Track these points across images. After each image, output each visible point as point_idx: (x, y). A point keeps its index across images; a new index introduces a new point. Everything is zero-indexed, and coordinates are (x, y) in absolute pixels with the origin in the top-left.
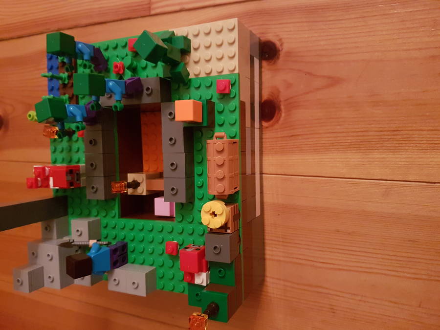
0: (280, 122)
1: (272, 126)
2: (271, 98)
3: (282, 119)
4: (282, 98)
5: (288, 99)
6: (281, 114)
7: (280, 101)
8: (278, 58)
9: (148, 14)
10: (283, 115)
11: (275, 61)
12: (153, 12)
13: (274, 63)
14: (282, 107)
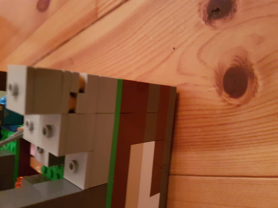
0: (258, 95)
1: (246, 102)
2: (237, 63)
3: (260, 89)
4: (253, 60)
5: (263, 59)
6: (257, 83)
7: (252, 65)
8: (235, 11)
9: (96, 19)
10: (260, 83)
11: (232, 15)
12: (100, 15)
13: (231, 18)
14: (257, 72)
